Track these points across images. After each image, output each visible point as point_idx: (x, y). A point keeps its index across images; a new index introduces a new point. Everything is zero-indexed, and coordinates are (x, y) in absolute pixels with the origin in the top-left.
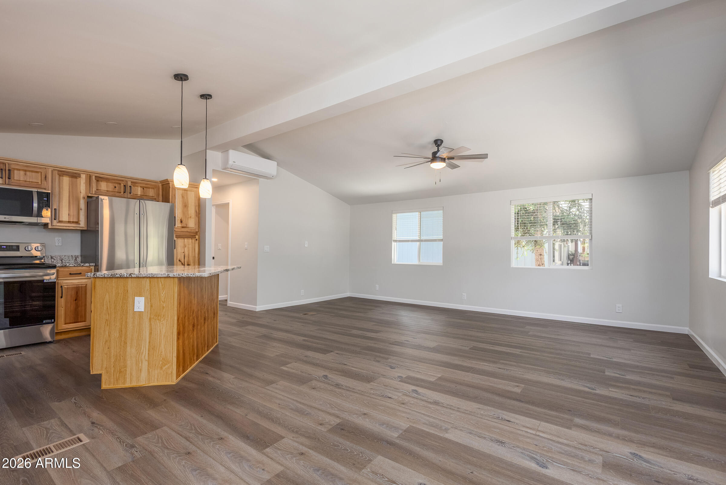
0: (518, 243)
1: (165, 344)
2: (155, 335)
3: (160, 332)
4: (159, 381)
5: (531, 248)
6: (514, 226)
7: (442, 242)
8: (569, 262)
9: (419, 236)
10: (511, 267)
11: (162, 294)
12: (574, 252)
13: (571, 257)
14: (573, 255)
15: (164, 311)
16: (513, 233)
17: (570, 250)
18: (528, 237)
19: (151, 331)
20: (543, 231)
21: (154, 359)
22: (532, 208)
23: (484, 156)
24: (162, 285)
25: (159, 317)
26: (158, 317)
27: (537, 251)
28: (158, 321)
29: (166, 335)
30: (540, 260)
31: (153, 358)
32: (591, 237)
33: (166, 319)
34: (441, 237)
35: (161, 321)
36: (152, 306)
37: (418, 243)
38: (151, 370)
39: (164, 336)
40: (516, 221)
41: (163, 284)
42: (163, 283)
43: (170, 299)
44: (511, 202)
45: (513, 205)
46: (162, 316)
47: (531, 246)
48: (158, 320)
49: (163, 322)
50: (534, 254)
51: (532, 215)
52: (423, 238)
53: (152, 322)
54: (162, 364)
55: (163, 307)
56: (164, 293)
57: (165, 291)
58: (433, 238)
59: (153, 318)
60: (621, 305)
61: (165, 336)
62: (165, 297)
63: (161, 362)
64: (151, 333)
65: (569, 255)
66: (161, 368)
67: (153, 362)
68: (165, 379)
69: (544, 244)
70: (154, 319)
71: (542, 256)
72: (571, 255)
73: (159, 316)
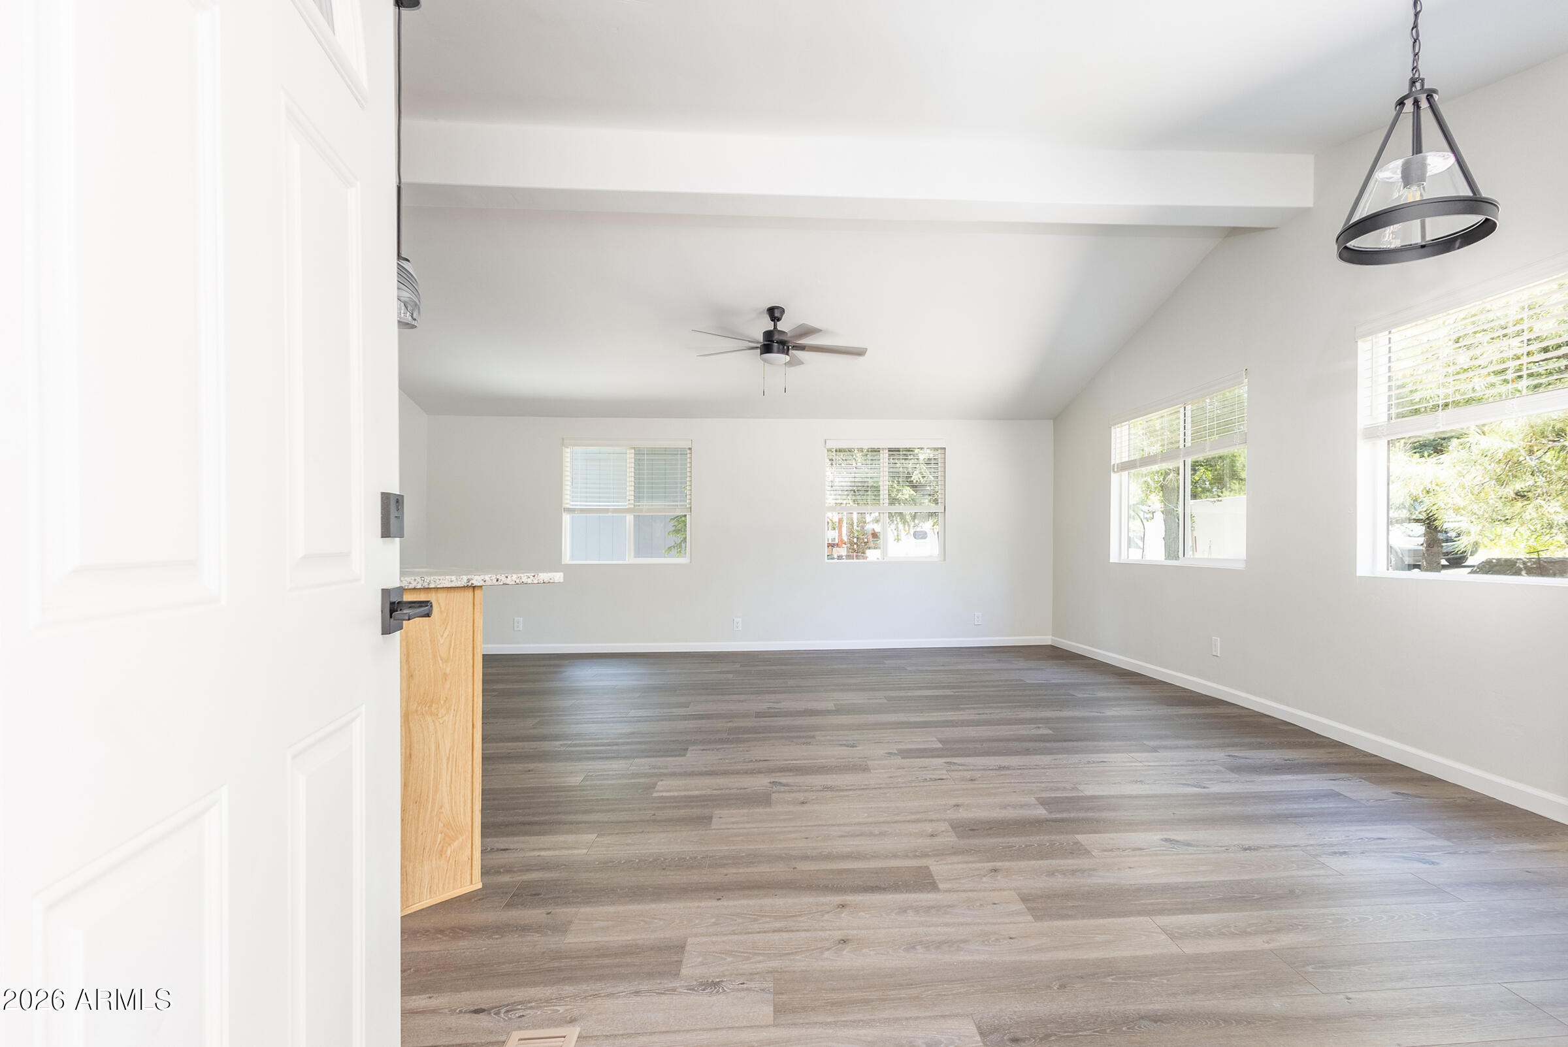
1: (451, 782)
2: (421, 760)
3: (438, 747)
4: (435, 893)
11: (442, 636)
15: (447, 685)
19: (410, 749)
21: (420, 832)
24: (441, 612)
25: (434, 706)
26: (430, 706)
28: (429, 718)
29: (453, 756)
31: (417, 829)
33: (453, 708)
35: (440, 716)
36: (412, 676)
38: (412, 864)
39: (448, 759)
41: (443, 609)
42: (442, 605)
43: (465, 651)
46: (442, 702)
48: (431, 714)
49: (446, 718)
53: (411, 725)
54: (444, 839)
55: (445, 675)
56: (445, 635)
57: (449, 627)
59: (416, 711)
61: (451, 759)
62: (451, 644)
63: (440, 835)
64: (410, 755)
66: (441, 853)
67: (416, 840)
68: (452, 881)
70: (419, 713)
73: (432, 702)
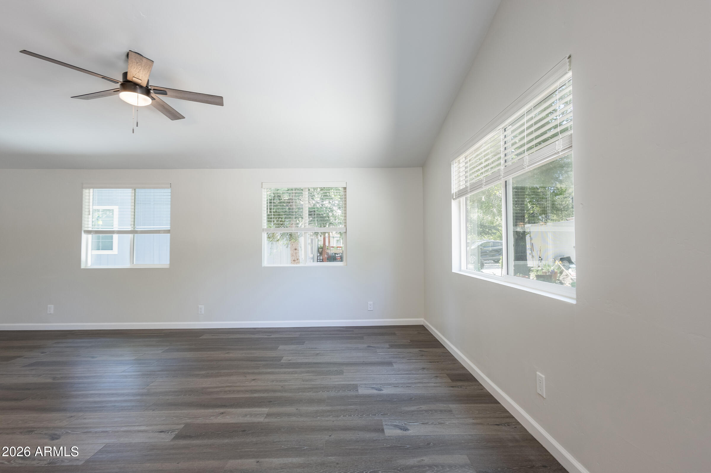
0: (271, 237)
5: (285, 242)
6: (266, 215)
7: (169, 235)
8: (319, 255)
9: (133, 226)
10: (263, 266)
12: (322, 246)
13: (321, 250)
14: (322, 248)
16: (265, 224)
17: (319, 244)
18: (283, 230)
20: (298, 224)
22: (286, 197)
23: (217, 100)
27: (292, 245)
30: (295, 255)
32: (345, 230)
34: (168, 227)
37: (131, 236)
40: (269, 209)
44: (262, 185)
45: (264, 189)
47: (286, 240)
50: (289, 249)
51: (287, 206)
52: (139, 228)
58: (154, 228)
60: (372, 302)
65: (318, 249)
69: (298, 237)
71: (296, 251)
72: (320, 248)
